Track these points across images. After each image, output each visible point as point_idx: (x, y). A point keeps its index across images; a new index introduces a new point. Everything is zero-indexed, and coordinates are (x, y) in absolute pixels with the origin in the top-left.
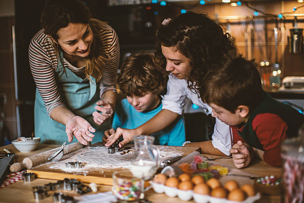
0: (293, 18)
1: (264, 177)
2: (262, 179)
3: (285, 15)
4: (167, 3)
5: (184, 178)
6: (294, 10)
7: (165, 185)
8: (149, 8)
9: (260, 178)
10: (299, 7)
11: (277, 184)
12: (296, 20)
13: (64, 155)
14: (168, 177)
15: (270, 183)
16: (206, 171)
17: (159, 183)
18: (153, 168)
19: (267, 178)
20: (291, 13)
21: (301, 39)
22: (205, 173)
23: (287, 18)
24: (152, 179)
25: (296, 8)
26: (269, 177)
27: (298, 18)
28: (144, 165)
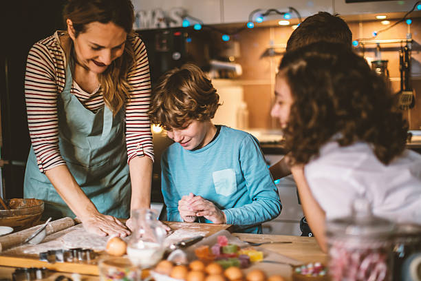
0: (374, 46)
1: (306, 265)
2: (304, 268)
3: (364, 42)
4: (203, 26)
5: (196, 266)
6: (374, 35)
7: (170, 276)
8: (177, 34)
9: (300, 266)
10: (380, 31)
11: (322, 273)
12: (378, 49)
13: (47, 235)
14: (174, 265)
15: (314, 273)
16: (232, 256)
17: (163, 273)
18: (157, 251)
19: (310, 266)
20: (370, 39)
21: (386, 74)
22: (230, 259)
23: (367, 46)
24: (154, 267)
25: (376, 32)
26: (314, 263)
27: (382, 46)
28: (146, 248)
